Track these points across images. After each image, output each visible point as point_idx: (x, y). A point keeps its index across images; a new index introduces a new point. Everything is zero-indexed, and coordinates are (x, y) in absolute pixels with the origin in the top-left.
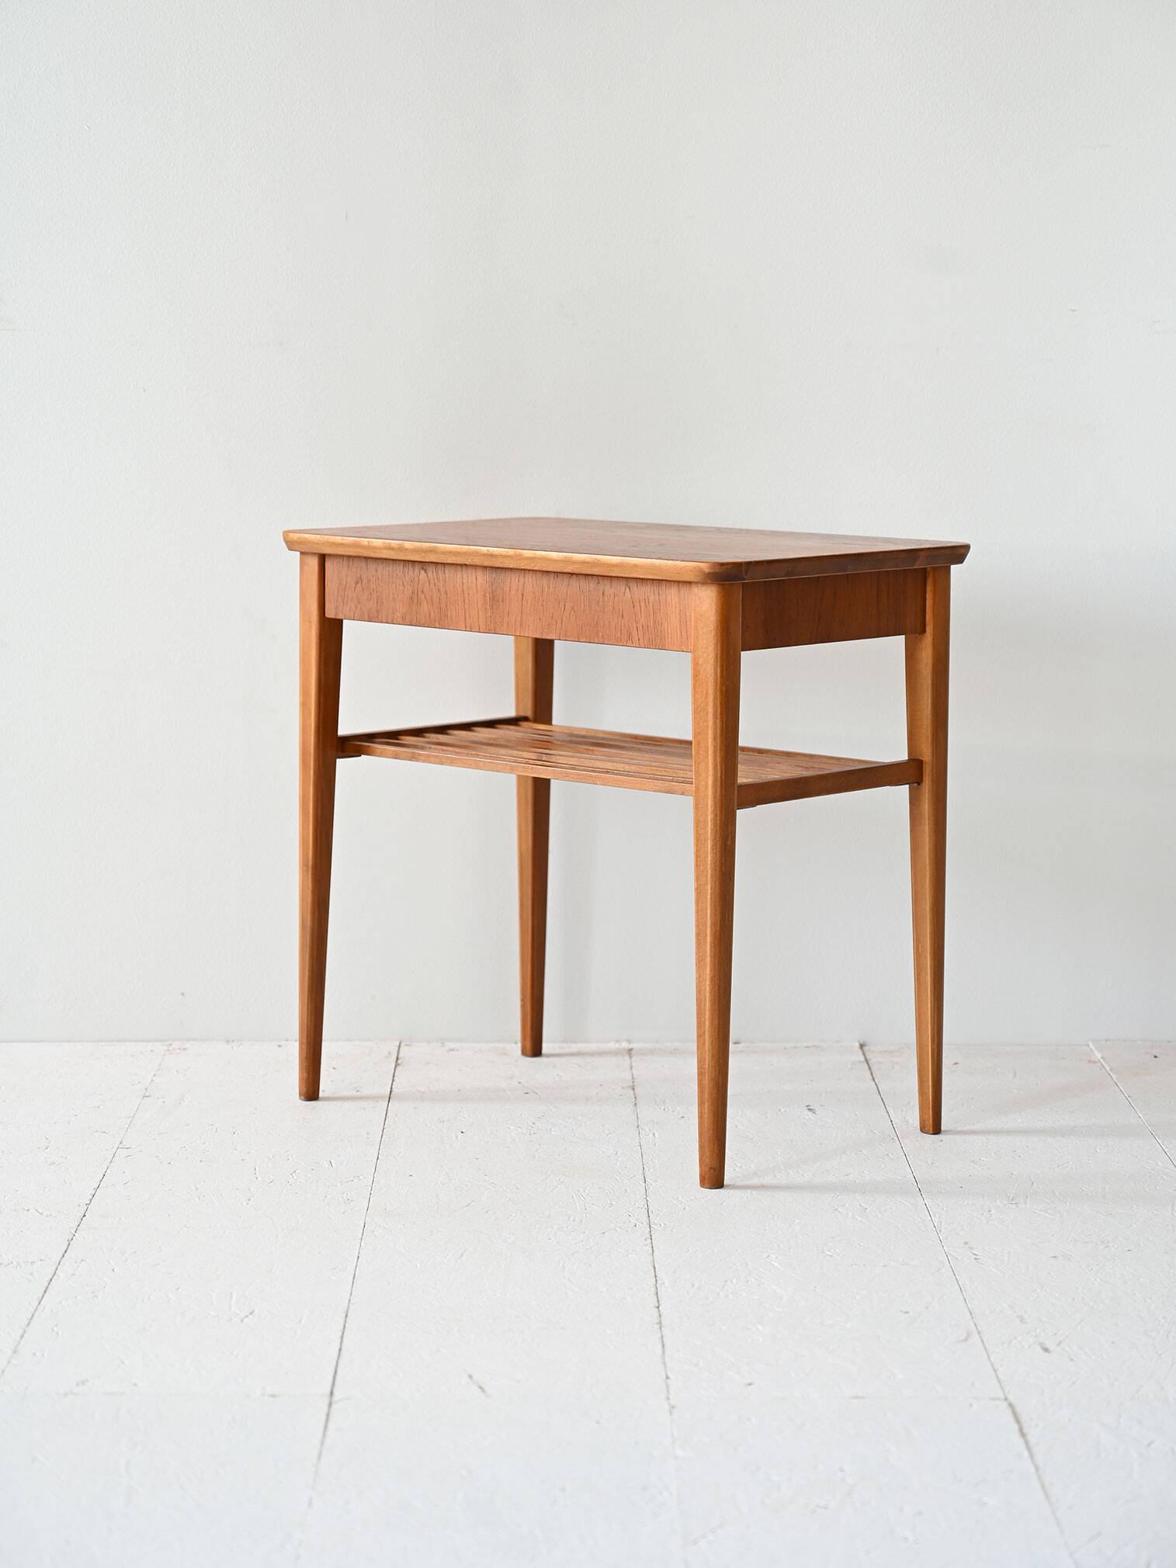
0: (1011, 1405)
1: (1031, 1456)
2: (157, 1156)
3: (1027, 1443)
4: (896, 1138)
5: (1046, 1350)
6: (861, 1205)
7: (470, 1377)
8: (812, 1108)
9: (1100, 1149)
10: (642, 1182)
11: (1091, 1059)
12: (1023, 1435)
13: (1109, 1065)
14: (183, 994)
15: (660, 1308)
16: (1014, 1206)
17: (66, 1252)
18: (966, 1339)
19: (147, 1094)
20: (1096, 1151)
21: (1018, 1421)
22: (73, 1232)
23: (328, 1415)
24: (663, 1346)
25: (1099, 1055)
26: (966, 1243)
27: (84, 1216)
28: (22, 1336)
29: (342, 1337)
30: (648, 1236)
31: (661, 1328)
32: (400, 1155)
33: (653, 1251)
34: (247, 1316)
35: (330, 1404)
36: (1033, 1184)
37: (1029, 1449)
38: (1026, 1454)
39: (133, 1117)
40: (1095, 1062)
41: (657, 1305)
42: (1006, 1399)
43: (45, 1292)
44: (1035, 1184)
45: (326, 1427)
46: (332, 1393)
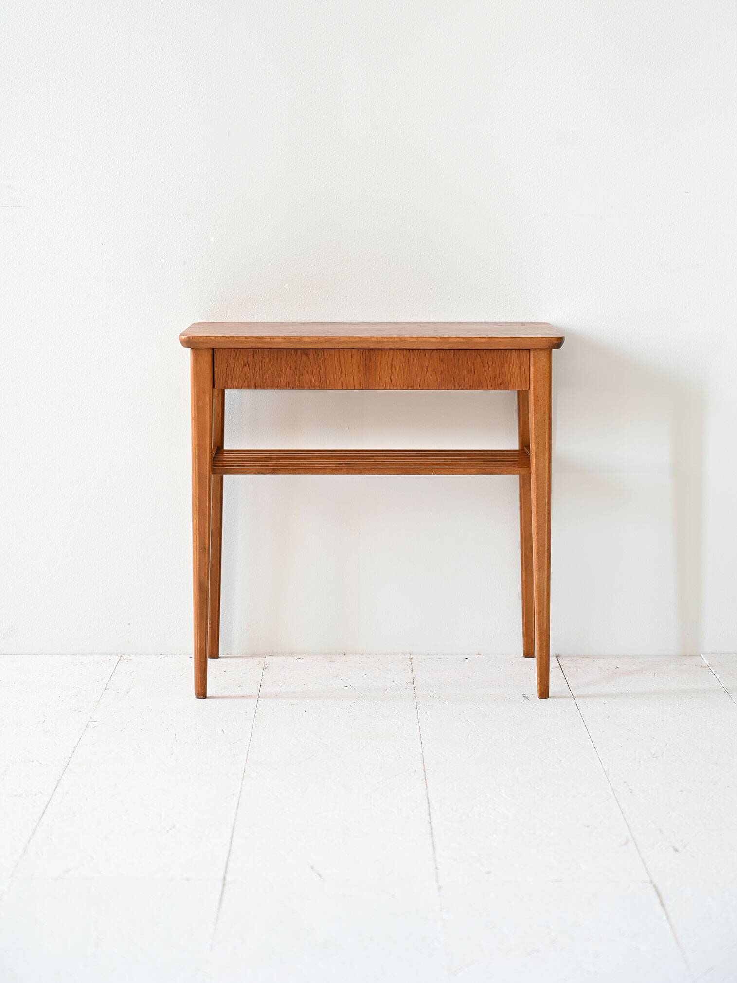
0: (655, 886)
1: (668, 918)
2: (114, 727)
3: (665, 910)
4: (579, 715)
5: (676, 850)
6: (558, 758)
7: (312, 867)
8: (526, 696)
9: (709, 722)
10: (419, 743)
11: (702, 665)
12: (662, 904)
13: (714, 669)
14: (129, 624)
15: (432, 823)
16: (655, 758)
17: (56, 788)
18: (626, 844)
19: (107, 687)
20: (707, 723)
21: (659, 895)
22: (61, 775)
23: (223, 892)
24: (434, 848)
25: (707, 663)
26: (625, 782)
27: (68, 764)
28: (29, 841)
29: (231, 842)
30: (424, 777)
31: (432, 836)
32: (267, 726)
33: (427, 787)
34: (171, 829)
35: (224, 885)
36: (667, 744)
37: (666, 914)
38: (664, 917)
39: (98, 702)
40: (705, 667)
41: (429, 821)
42: (651, 882)
43: (44, 813)
44: (668, 745)
45: (221, 900)
46: (224, 878)
